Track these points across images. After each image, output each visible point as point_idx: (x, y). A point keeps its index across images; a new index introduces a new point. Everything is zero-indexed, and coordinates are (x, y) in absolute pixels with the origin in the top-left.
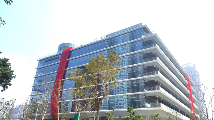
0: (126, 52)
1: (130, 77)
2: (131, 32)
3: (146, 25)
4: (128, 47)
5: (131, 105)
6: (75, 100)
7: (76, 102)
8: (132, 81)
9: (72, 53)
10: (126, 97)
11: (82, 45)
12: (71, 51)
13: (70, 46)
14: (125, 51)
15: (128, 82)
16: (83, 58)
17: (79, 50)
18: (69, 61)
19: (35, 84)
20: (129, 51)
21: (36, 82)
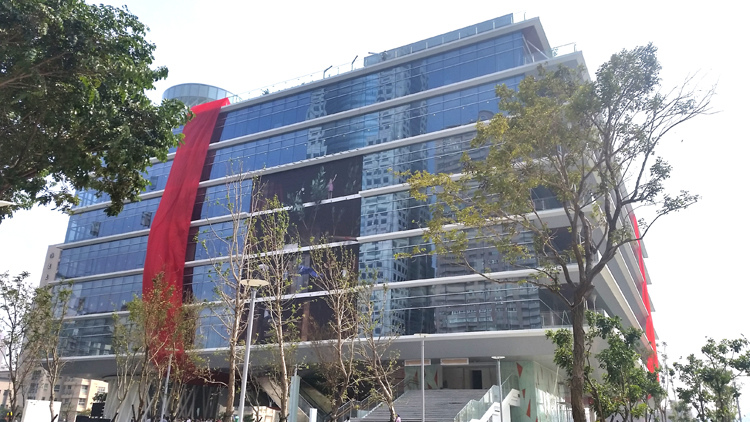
3: (537, 20)
9: (230, 121)
11: (267, 93)
12: (224, 115)
16: (274, 140)
17: (256, 109)
18: (214, 151)
19: (72, 237)
21: (76, 231)
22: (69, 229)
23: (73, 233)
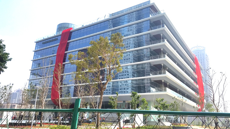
0: (131, 34)
1: (135, 61)
2: (138, 11)
3: (154, 3)
4: (134, 28)
5: (136, 89)
6: (77, 85)
7: (78, 87)
8: (137, 65)
9: (73, 34)
10: (130, 82)
11: (83, 26)
12: (72, 32)
13: (70, 26)
14: (130, 32)
15: (133, 66)
16: (84, 40)
18: (69, 43)
19: (33, 67)
20: (135, 33)
21: (34, 66)
22: (33, 65)
23: (33, 66)
